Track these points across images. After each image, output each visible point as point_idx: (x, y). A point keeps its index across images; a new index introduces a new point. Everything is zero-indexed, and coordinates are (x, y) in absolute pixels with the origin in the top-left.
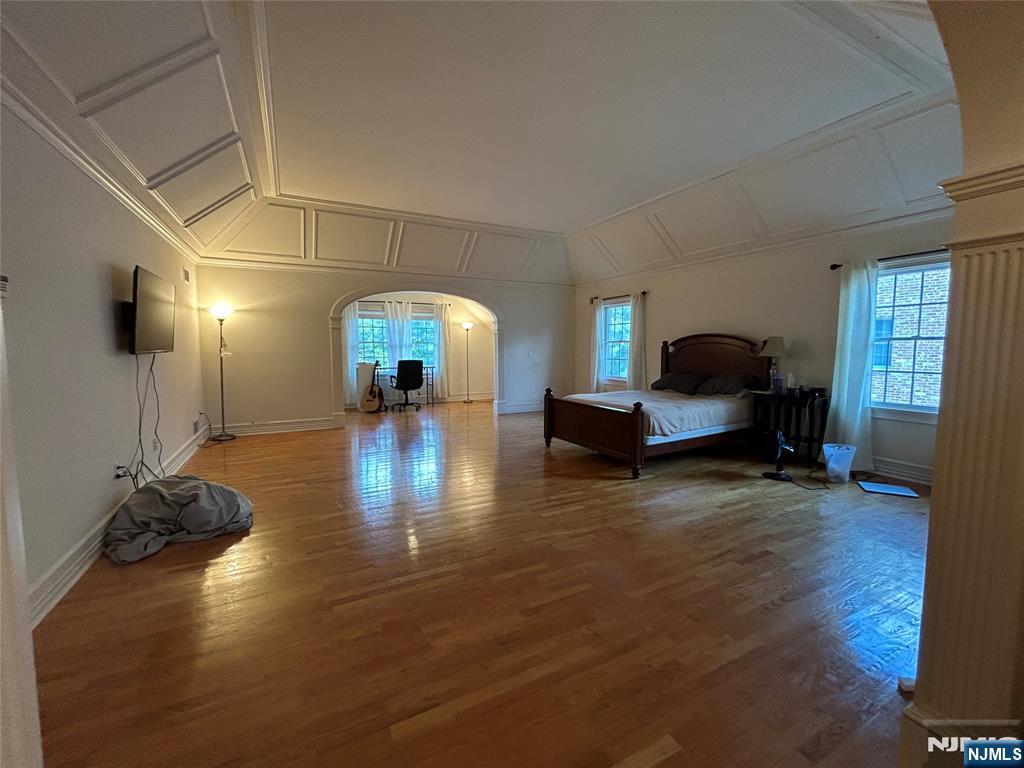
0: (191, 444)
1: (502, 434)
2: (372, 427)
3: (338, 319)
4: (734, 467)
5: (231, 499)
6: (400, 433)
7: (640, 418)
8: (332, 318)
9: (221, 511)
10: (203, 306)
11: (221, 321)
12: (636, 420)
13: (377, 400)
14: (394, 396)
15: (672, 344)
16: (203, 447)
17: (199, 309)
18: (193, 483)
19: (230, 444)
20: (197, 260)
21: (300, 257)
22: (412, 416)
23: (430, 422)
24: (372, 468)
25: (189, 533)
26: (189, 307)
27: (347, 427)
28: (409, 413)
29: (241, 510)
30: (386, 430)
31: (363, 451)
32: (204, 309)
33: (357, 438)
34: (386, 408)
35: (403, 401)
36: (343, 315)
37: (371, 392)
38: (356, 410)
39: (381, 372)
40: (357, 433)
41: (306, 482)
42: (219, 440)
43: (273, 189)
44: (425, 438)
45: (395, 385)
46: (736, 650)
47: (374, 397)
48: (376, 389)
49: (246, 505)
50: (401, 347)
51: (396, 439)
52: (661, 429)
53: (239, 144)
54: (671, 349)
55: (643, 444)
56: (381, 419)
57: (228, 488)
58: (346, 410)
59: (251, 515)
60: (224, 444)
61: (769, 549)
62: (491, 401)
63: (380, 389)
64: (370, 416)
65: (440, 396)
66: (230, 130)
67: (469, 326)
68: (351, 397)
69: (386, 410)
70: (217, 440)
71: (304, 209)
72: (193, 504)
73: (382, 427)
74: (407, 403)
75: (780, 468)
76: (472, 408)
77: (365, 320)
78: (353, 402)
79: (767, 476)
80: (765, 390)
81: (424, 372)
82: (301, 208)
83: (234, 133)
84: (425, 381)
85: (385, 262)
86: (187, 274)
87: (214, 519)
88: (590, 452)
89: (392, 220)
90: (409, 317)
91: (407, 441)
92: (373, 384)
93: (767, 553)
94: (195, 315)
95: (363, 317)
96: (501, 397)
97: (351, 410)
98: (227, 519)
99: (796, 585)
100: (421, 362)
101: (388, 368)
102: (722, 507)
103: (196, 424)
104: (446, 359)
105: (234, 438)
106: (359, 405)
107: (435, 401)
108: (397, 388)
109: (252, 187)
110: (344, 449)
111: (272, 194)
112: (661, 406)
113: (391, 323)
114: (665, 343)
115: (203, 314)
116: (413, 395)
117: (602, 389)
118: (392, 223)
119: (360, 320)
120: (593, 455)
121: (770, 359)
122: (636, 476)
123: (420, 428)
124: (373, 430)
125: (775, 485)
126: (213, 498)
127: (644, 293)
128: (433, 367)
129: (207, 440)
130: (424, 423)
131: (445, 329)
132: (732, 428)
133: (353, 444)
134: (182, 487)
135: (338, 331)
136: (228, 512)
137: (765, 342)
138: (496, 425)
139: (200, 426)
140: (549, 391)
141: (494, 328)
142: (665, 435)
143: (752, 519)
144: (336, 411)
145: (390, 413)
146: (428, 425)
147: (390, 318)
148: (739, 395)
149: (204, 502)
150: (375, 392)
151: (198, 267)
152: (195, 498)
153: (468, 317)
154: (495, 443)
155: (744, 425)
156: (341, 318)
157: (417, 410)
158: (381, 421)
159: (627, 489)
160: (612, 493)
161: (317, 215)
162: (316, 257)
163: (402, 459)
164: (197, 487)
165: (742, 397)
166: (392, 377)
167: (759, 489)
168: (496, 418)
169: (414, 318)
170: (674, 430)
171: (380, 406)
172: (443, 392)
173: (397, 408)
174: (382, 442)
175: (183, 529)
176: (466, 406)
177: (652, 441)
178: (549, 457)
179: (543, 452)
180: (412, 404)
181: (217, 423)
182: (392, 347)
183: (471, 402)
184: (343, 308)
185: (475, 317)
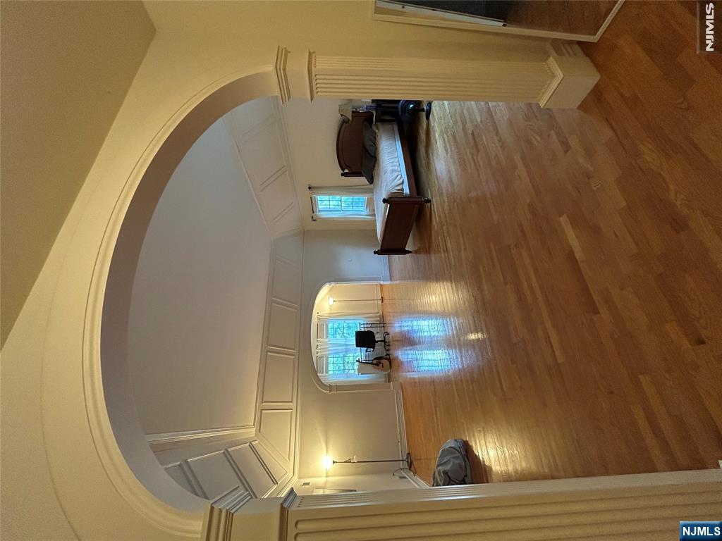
0: (414, 481)
1: (403, 278)
2: (400, 364)
3: (331, 387)
4: (423, 136)
5: (446, 452)
6: (404, 346)
7: (392, 199)
8: (330, 391)
9: (454, 458)
10: (324, 473)
11: (334, 462)
12: (394, 202)
13: (382, 361)
14: (379, 350)
15: (343, 170)
16: (415, 473)
17: (327, 476)
18: (437, 474)
19: (413, 457)
20: (295, 478)
21: (292, 412)
22: (392, 337)
23: (396, 325)
24: (426, 363)
25: (466, 476)
26: (326, 483)
27: (401, 380)
28: (391, 338)
29: (453, 446)
30: (401, 354)
31: (416, 369)
32: (327, 473)
33: (408, 373)
34: (387, 354)
35: (383, 343)
36: (328, 385)
37: (377, 365)
38: (389, 375)
39: (364, 358)
40: (404, 373)
41: (436, 407)
42: (410, 464)
43: (250, 430)
44: (406, 329)
45: (372, 349)
46: (522, 170)
47: (380, 363)
48: (375, 362)
49: (450, 443)
50: (347, 345)
51: (409, 348)
52: (400, 185)
53: (229, 450)
54: (346, 171)
55: (409, 197)
56: (395, 359)
57: (440, 453)
58: (389, 382)
59: (456, 440)
60: (413, 459)
61: (470, 132)
62: (381, 285)
63: (375, 359)
64: (393, 365)
65: (379, 319)
66: (223, 456)
67: (332, 300)
68: (381, 378)
69: (389, 355)
70: (410, 465)
71: (262, 410)
72: (449, 474)
73: (400, 357)
74: (384, 341)
75: (423, 110)
76: (386, 297)
77: (329, 369)
78: (384, 376)
79: (428, 118)
80: (373, 115)
81: (363, 330)
82: (261, 412)
83: (224, 453)
84: (369, 329)
85: (293, 357)
86: (305, 484)
87: (457, 462)
88: (414, 225)
89: (267, 354)
90: (327, 340)
91: (409, 341)
92: (372, 363)
93: (473, 133)
94: (330, 479)
95: (327, 372)
96: (379, 279)
97: (389, 378)
98: (458, 454)
99: (489, 124)
100: (357, 332)
101: (361, 354)
102: (447, 153)
103: (401, 478)
104: (355, 315)
105: (409, 454)
106: (386, 373)
107: (382, 322)
108: (374, 348)
109: (251, 443)
110: (415, 383)
111: (253, 430)
112: (384, 184)
113: (330, 352)
114: (342, 175)
115: (329, 474)
116: (378, 337)
117: (372, 213)
118: (269, 353)
119: (330, 373)
120: (416, 225)
121: (353, 112)
122: (429, 201)
123: (401, 333)
124: (402, 363)
125: (433, 115)
126: (445, 463)
127: (310, 188)
128: (359, 324)
129: (410, 470)
130: (397, 330)
131: (332, 316)
132: (397, 137)
133: (412, 377)
134: (438, 479)
135: (339, 387)
136: (455, 453)
137: (342, 115)
138: (398, 282)
139: (401, 475)
140: (375, 252)
141: (333, 284)
142: (403, 183)
143: (454, 137)
144: (390, 387)
145: (391, 352)
146: (399, 326)
147: (327, 353)
148: (377, 131)
149: (448, 467)
150: (377, 362)
151: (300, 478)
152: (446, 473)
153: (326, 301)
154: (408, 282)
155: (396, 128)
156: (330, 385)
157: (388, 334)
158: (396, 358)
159: (437, 208)
160: (440, 217)
161: (265, 402)
162: (291, 402)
163: (420, 344)
164: (439, 472)
165: (378, 129)
166: (367, 351)
167: (436, 125)
168: (393, 282)
169: (327, 337)
170: (399, 176)
171: (387, 359)
172: (376, 317)
173: (387, 348)
174: (410, 357)
175: (464, 479)
176: (385, 301)
177: (407, 190)
178: (417, 252)
179: (414, 255)
180: (384, 337)
181: (399, 464)
182: (347, 351)
183: (382, 298)
184: (323, 384)
185: (325, 296)
